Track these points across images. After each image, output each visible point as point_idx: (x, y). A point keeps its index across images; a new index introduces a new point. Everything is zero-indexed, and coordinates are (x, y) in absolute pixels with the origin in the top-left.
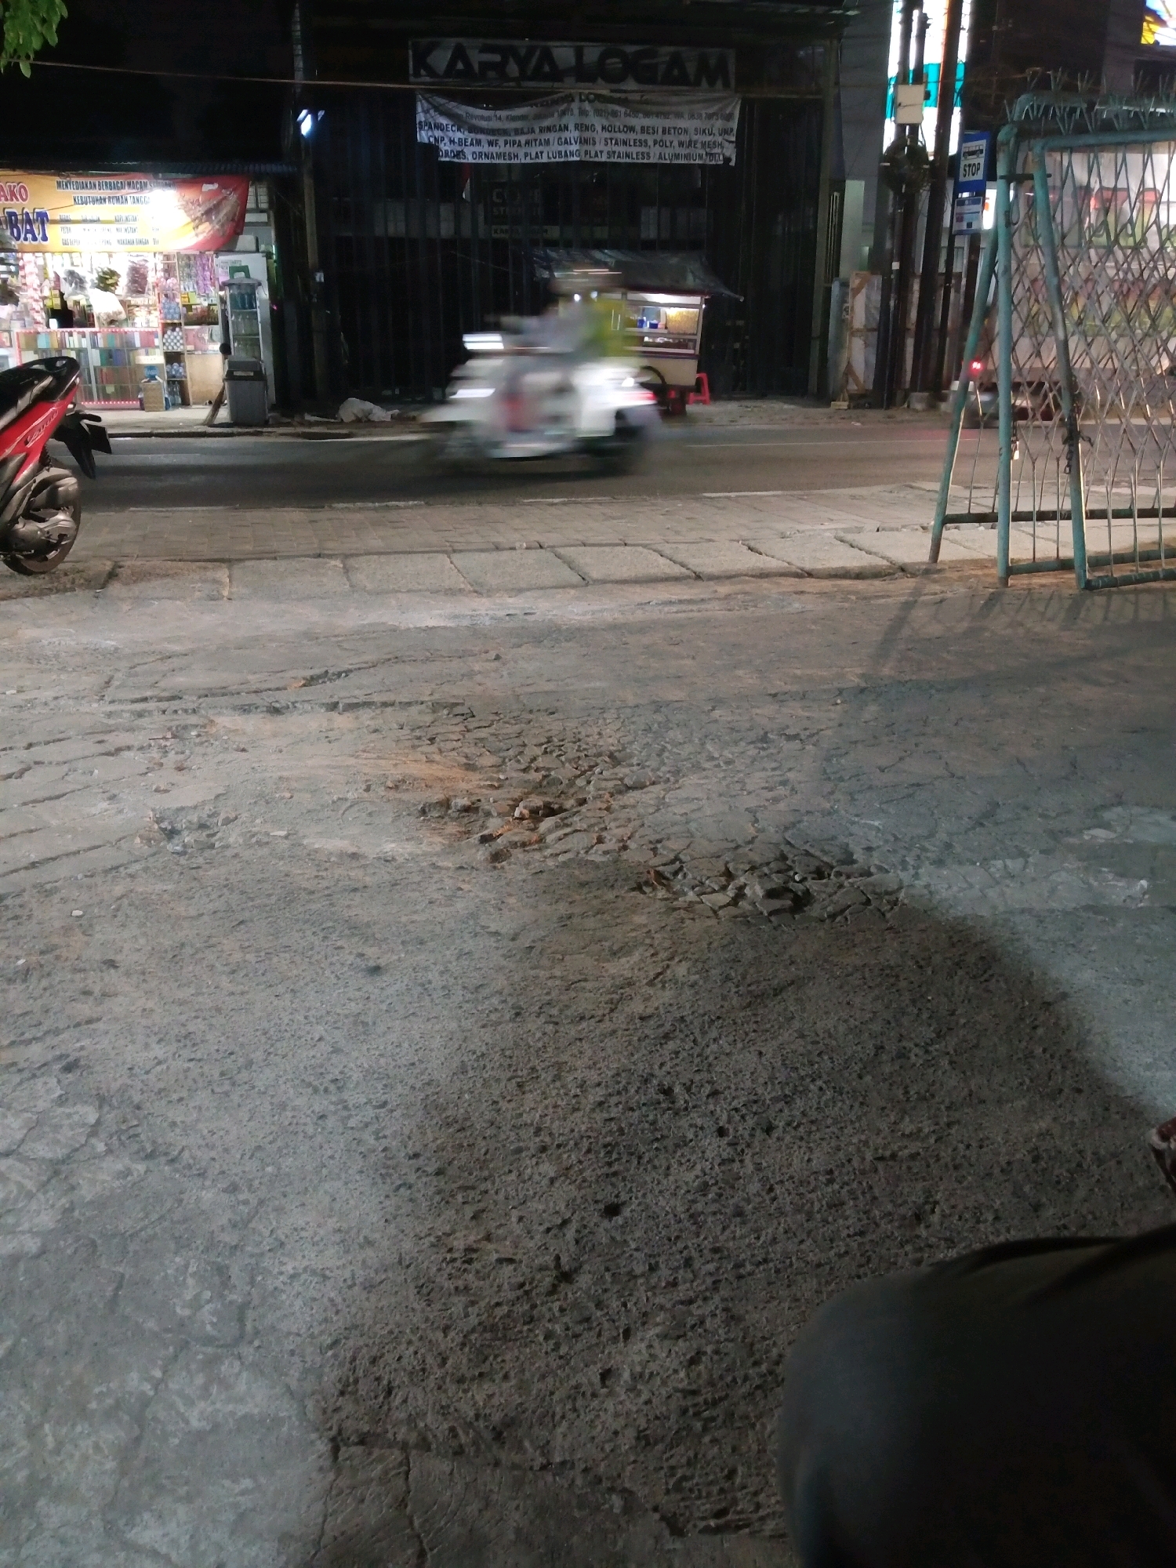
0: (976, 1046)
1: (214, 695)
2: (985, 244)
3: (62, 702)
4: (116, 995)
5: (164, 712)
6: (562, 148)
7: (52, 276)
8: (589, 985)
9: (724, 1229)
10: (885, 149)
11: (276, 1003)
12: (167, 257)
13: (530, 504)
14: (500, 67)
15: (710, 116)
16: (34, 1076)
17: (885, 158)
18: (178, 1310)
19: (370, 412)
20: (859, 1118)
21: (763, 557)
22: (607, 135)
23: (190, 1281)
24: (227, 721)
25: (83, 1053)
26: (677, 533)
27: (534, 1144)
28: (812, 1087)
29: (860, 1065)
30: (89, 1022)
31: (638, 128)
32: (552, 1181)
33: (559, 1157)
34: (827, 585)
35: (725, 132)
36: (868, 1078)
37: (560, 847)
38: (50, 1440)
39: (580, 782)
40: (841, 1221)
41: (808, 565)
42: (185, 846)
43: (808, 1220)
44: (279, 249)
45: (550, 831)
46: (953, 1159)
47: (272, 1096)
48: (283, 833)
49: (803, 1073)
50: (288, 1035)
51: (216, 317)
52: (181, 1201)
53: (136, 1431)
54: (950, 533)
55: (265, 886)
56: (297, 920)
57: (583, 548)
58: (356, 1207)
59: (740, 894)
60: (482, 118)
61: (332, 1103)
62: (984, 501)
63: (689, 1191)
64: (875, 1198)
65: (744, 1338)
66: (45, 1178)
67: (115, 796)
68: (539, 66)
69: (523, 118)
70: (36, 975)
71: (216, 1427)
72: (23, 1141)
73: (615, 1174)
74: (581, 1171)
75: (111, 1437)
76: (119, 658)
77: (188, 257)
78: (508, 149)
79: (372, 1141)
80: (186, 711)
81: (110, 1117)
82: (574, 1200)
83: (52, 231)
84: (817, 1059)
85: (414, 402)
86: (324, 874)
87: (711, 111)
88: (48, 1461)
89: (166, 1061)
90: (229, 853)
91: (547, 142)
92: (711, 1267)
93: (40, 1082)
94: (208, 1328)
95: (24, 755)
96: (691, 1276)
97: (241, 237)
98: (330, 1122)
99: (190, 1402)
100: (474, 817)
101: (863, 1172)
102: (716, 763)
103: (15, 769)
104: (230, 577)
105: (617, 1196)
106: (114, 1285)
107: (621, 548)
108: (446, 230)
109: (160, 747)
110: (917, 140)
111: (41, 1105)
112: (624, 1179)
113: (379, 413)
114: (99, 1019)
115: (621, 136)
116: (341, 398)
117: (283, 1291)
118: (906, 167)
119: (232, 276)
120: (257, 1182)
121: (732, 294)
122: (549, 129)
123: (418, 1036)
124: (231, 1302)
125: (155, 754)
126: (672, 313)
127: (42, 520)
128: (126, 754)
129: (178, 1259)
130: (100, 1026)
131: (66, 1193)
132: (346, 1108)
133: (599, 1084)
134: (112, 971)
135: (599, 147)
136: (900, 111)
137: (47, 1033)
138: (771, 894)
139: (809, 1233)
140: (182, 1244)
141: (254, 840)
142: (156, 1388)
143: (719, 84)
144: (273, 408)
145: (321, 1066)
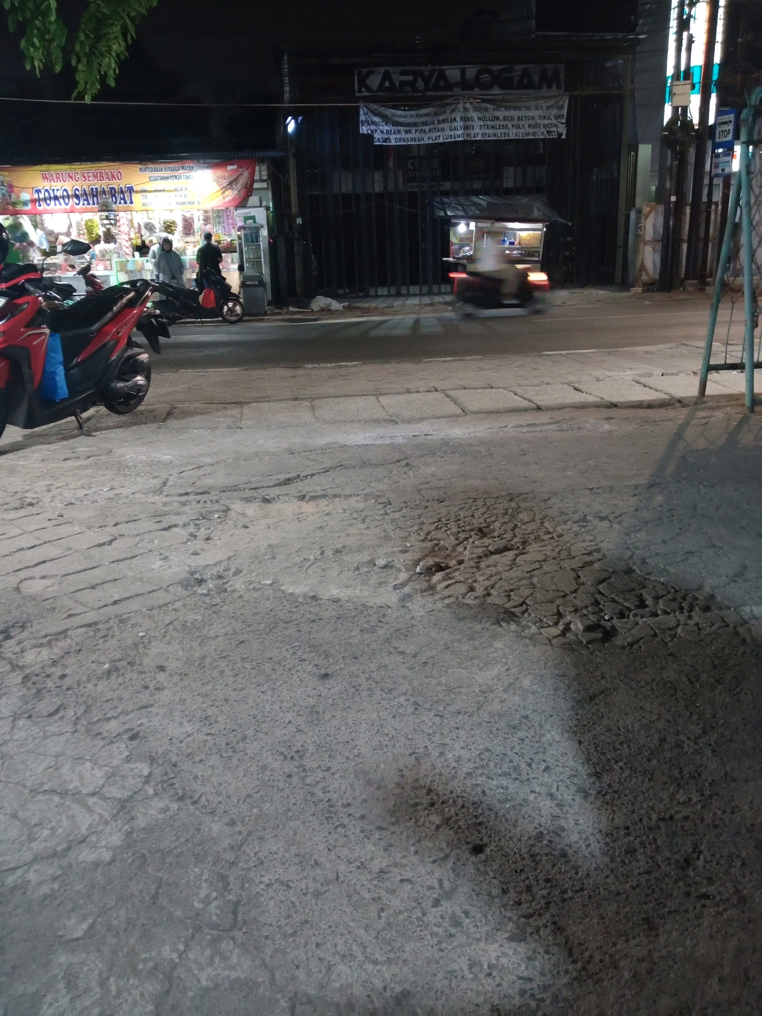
0: (731, 740)
1: (229, 491)
2: (733, 182)
3: (137, 496)
4: (163, 689)
5: (199, 502)
6: (452, 133)
7: (136, 225)
8: (463, 690)
9: (554, 866)
10: (665, 123)
11: (262, 696)
12: (206, 212)
13: (430, 362)
14: (412, 84)
15: (548, 108)
16: (112, 742)
17: (665, 129)
18: (196, 904)
19: (330, 305)
20: (648, 790)
21: (584, 394)
22: (482, 123)
23: (204, 885)
24: (237, 506)
25: (142, 728)
26: (526, 379)
27: (425, 801)
28: (615, 767)
29: (649, 752)
30: (146, 707)
31: (501, 117)
32: (438, 827)
33: (443, 811)
34: (626, 412)
35: (558, 117)
36: (654, 762)
37: (446, 593)
38: (113, 988)
39: (460, 549)
40: (634, 863)
41: (614, 400)
42: (209, 590)
43: (611, 862)
44: (274, 205)
45: (439, 582)
46: (713, 821)
47: (258, 761)
48: (269, 582)
49: (609, 757)
50: (269, 719)
51: (235, 248)
52: (199, 830)
53: (167, 986)
54: (713, 376)
55: (257, 617)
56: (277, 641)
57: (463, 391)
58: (310, 839)
59: (567, 629)
60: (401, 116)
61: (296, 767)
62: (736, 354)
63: (530, 838)
64: (658, 847)
65: (566, 943)
66: (115, 811)
67: (167, 557)
68: (437, 81)
69: (427, 115)
70: (115, 675)
71: (217, 986)
72: (103, 785)
73: (480, 824)
74: (457, 821)
75: (150, 988)
76: (173, 467)
77: (219, 211)
78: (417, 135)
79: (320, 794)
80: (212, 501)
81: (157, 771)
82: (453, 841)
83: (136, 198)
84: (619, 747)
85: (358, 297)
86: (294, 610)
87: (549, 104)
88: (112, 1002)
89: (192, 734)
90: (236, 595)
91: (443, 130)
92: (544, 892)
93: (115, 746)
94: (214, 917)
95: (112, 530)
96: (530, 898)
97: (251, 198)
98: (295, 780)
99: (201, 968)
100: (390, 572)
101: (650, 828)
102: (550, 536)
103: (107, 539)
104: (241, 413)
105: (481, 840)
106: (156, 885)
107: (489, 390)
108: (378, 188)
109: (196, 525)
110: (687, 116)
111: (116, 762)
112: (486, 828)
113: (335, 305)
114: (152, 706)
115: (490, 123)
116: (311, 296)
117: (262, 895)
118: (679, 135)
119: (245, 222)
120: (247, 819)
121: (564, 221)
122: (444, 121)
123: (351, 723)
124: (229, 901)
125: (192, 529)
126: (524, 234)
127: (127, 381)
128: (174, 530)
129: (196, 870)
130: (154, 710)
131: (128, 822)
132: (304, 770)
133: (470, 760)
134: (162, 673)
135: (477, 130)
136: (675, 98)
137: (121, 713)
138: (588, 629)
139: (612, 871)
140: (200, 859)
141: (251, 586)
142: (180, 957)
143: (554, 87)
144: (270, 304)
145: (290, 741)
